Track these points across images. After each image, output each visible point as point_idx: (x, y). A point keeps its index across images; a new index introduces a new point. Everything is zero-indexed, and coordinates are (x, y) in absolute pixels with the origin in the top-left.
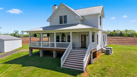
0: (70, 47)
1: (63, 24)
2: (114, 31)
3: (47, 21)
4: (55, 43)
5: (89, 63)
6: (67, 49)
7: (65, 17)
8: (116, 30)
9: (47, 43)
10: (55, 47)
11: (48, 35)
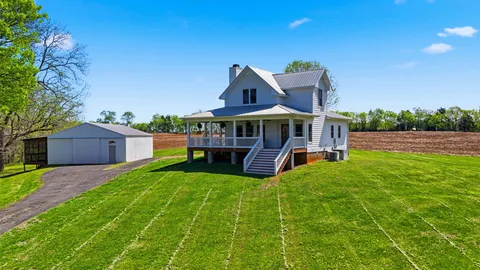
0: (258, 145)
1: (250, 104)
2: (442, 111)
3: (220, 98)
4: (235, 138)
5: (286, 167)
6: (253, 148)
7: (254, 91)
8: (447, 109)
9: (219, 140)
10: (235, 146)
11: (223, 125)
